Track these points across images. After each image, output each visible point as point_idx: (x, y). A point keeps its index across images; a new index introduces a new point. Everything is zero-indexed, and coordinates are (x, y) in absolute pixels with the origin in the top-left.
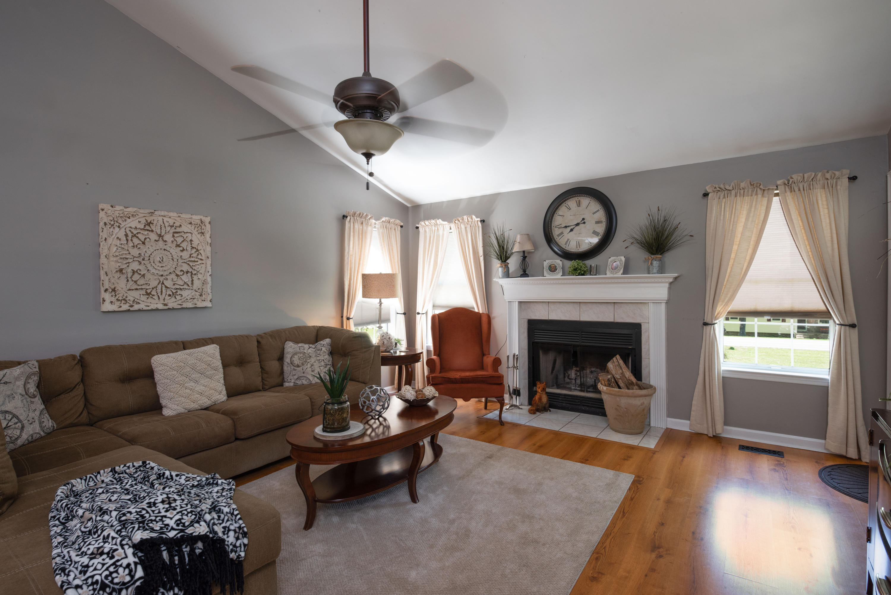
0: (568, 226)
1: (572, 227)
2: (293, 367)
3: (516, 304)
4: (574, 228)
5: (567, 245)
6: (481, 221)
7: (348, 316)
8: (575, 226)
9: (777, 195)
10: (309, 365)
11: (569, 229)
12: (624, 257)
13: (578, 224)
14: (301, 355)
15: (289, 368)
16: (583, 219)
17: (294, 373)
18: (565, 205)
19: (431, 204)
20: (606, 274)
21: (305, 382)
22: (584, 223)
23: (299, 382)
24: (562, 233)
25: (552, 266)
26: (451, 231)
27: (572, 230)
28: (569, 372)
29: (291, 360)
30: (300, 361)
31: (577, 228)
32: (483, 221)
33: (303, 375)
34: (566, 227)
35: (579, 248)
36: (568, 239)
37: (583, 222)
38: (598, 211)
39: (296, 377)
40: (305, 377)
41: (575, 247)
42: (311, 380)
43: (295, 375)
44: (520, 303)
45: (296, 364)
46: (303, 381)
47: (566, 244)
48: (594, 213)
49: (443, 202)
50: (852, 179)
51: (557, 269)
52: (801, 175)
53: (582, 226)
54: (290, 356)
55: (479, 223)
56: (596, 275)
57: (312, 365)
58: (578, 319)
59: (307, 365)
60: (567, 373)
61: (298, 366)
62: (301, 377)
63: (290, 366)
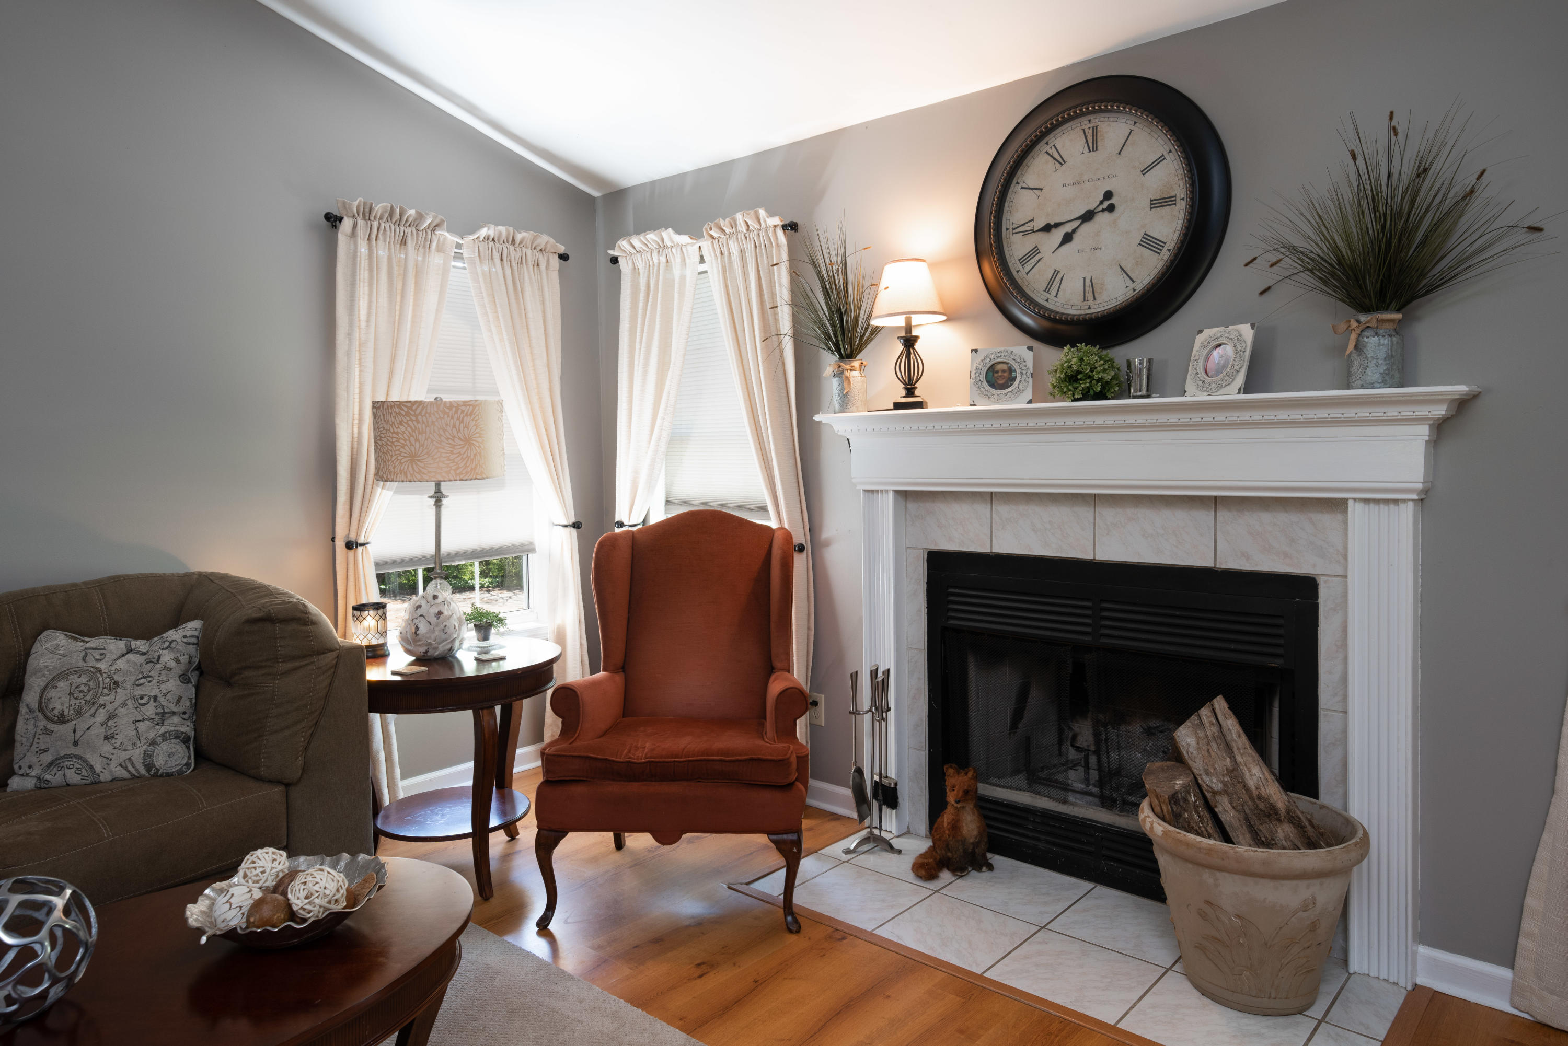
0: (1057, 225)
1: (1068, 228)
2: (43, 723)
3: (889, 501)
4: (1074, 231)
5: (1054, 292)
6: (784, 227)
7: (352, 537)
8: (1078, 222)
10: (101, 716)
11: (1058, 235)
12: (1253, 326)
13: (1088, 216)
14: (84, 679)
15: (31, 727)
16: (1108, 195)
17: (44, 742)
18: (1047, 148)
19: (653, 183)
20: (1183, 393)
21: (73, 777)
22: (1111, 208)
23: (54, 778)
24: (1036, 251)
25: (999, 367)
26: (702, 267)
27: (1068, 238)
28: (1076, 727)
29: (41, 698)
30: (73, 701)
31: (1087, 227)
32: (791, 227)
33: (73, 750)
34: (1047, 228)
35: (1091, 302)
36: (1056, 272)
37: (1106, 204)
38: (1162, 159)
39: (47, 758)
40: (80, 758)
41: (1077, 299)
42: (98, 768)
43: (45, 751)
44: (904, 496)
45: (56, 712)
46: (67, 771)
47: (1048, 290)
48: (1144, 172)
49: (684, 175)
51: (1014, 379)
53: (1102, 219)
54: (43, 684)
55: (780, 233)
56: (1148, 396)
57: (112, 716)
58: (1088, 556)
59: (93, 716)
60: (1070, 729)
61: (62, 719)
62: (64, 757)
63: (36, 719)
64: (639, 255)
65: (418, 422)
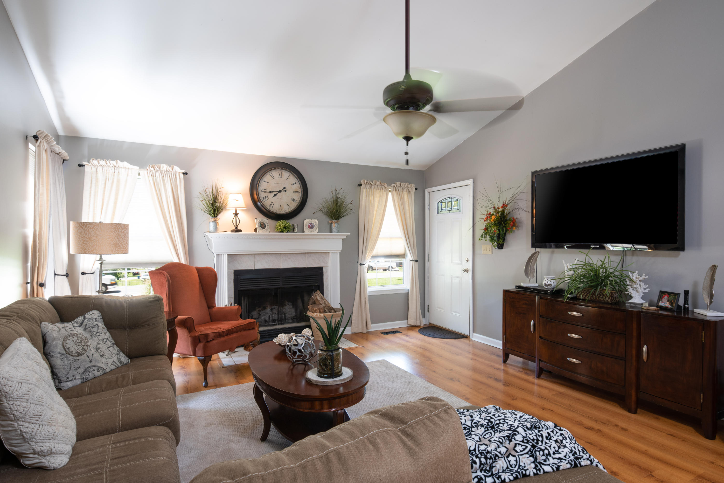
0: (273, 192)
1: (275, 193)
2: (71, 358)
3: (226, 256)
4: (277, 194)
5: (272, 207)
6: (183, 173)
7: (40, 281)
8: (278, 192)
9: (390, 191)
10: (93, 351)
11: (273, 194)
12: (318, 220)
13: (280, 191)
14: (75, 338)
15: (66, 361)
16: (285, 188)
17: (76, 365)
18: (270, 174)
20: (303, 232)
21: (97, 374)
22: (285, 191)
23: (90, 376)
24: (267, 197)
25: (262, 223)
26: (139, 177)
27: (275, 195)
29: (64, 348)
30: (79, 347)
31: (279, 194)
32: (185, 174)
33: (90, 364)
34: (270, 192)
35: (280, 210)
36: (272, 203)
37: (284, 190)
38: (295, 183)
39: (81, 370)
40: (95, 366)
41: (277, 209)
42: (105, 368)
43: (79, 368)
45: (74, 352)
46: (93, 372)
47: (270, 206)
48: (292, 185)
50: (416, 189)
51: (265, 226)
52: (400, 183)
53: (283, 193)
54: (61, 343)
55: (182, 175)
56: (297, 232)
57: (97, 349)
58: (279, 267)
59: (90, 350)
61: (79, 354)
62: (88, 368)
63: (67, 357)
64: (100, 168)
65: (118, 231)
